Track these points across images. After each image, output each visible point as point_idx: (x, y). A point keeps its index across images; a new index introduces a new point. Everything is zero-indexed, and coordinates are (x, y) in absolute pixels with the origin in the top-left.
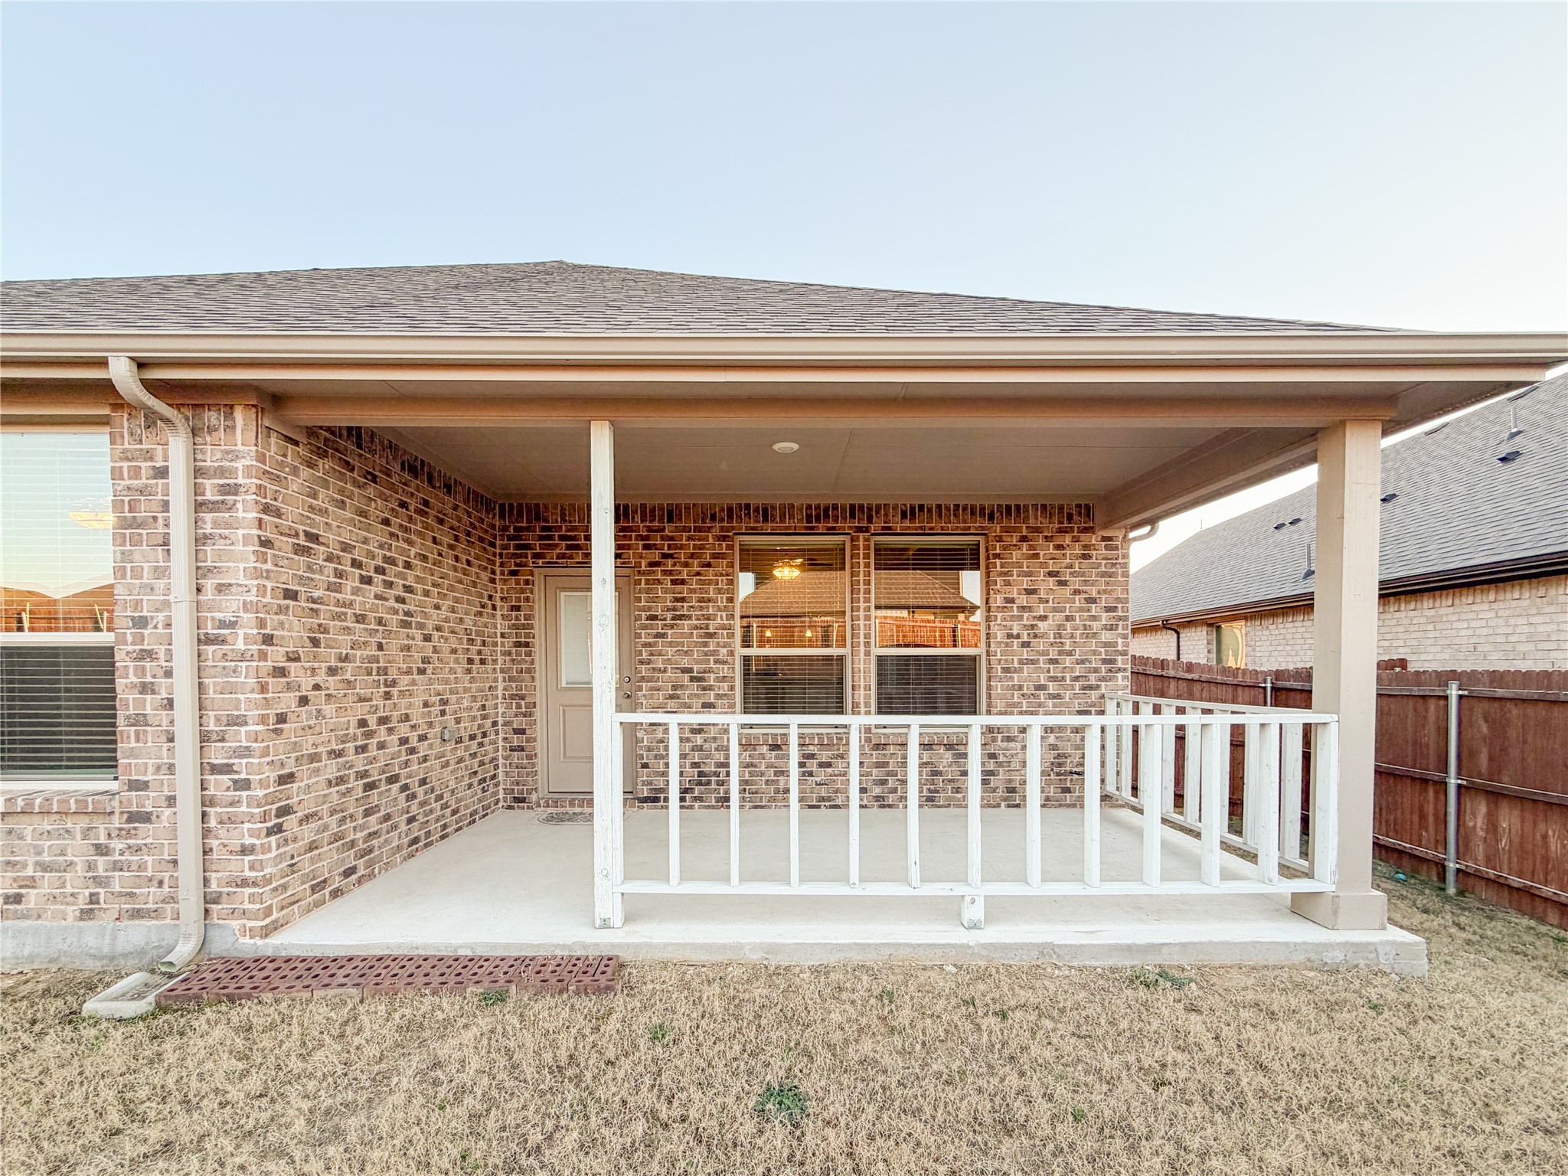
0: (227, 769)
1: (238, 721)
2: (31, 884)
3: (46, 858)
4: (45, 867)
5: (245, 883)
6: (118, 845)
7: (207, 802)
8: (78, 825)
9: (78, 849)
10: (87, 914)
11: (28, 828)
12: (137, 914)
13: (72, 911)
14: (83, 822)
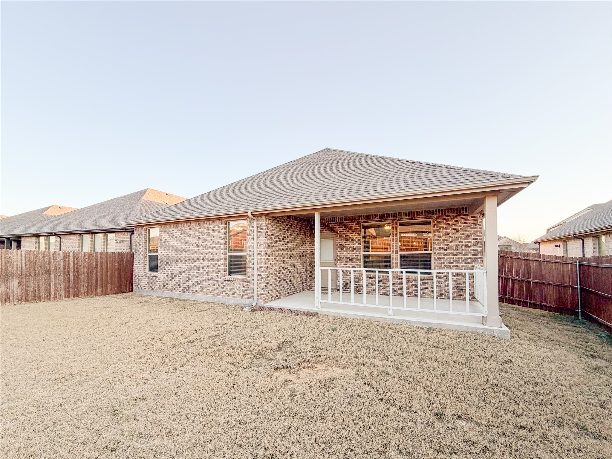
0: (260, 275)
1: (262, 267)
2: (235, 292)
3: (237, 288)
4: (237, 290)
5: (262, 294)
6: (246, 287)
7: (258, 280)
8: (241, 283)
9: (241, 287)
10: (242, 297)
11: (235, 283)
12: (248, 298)
13: (240, 297)
14: (242, 283)
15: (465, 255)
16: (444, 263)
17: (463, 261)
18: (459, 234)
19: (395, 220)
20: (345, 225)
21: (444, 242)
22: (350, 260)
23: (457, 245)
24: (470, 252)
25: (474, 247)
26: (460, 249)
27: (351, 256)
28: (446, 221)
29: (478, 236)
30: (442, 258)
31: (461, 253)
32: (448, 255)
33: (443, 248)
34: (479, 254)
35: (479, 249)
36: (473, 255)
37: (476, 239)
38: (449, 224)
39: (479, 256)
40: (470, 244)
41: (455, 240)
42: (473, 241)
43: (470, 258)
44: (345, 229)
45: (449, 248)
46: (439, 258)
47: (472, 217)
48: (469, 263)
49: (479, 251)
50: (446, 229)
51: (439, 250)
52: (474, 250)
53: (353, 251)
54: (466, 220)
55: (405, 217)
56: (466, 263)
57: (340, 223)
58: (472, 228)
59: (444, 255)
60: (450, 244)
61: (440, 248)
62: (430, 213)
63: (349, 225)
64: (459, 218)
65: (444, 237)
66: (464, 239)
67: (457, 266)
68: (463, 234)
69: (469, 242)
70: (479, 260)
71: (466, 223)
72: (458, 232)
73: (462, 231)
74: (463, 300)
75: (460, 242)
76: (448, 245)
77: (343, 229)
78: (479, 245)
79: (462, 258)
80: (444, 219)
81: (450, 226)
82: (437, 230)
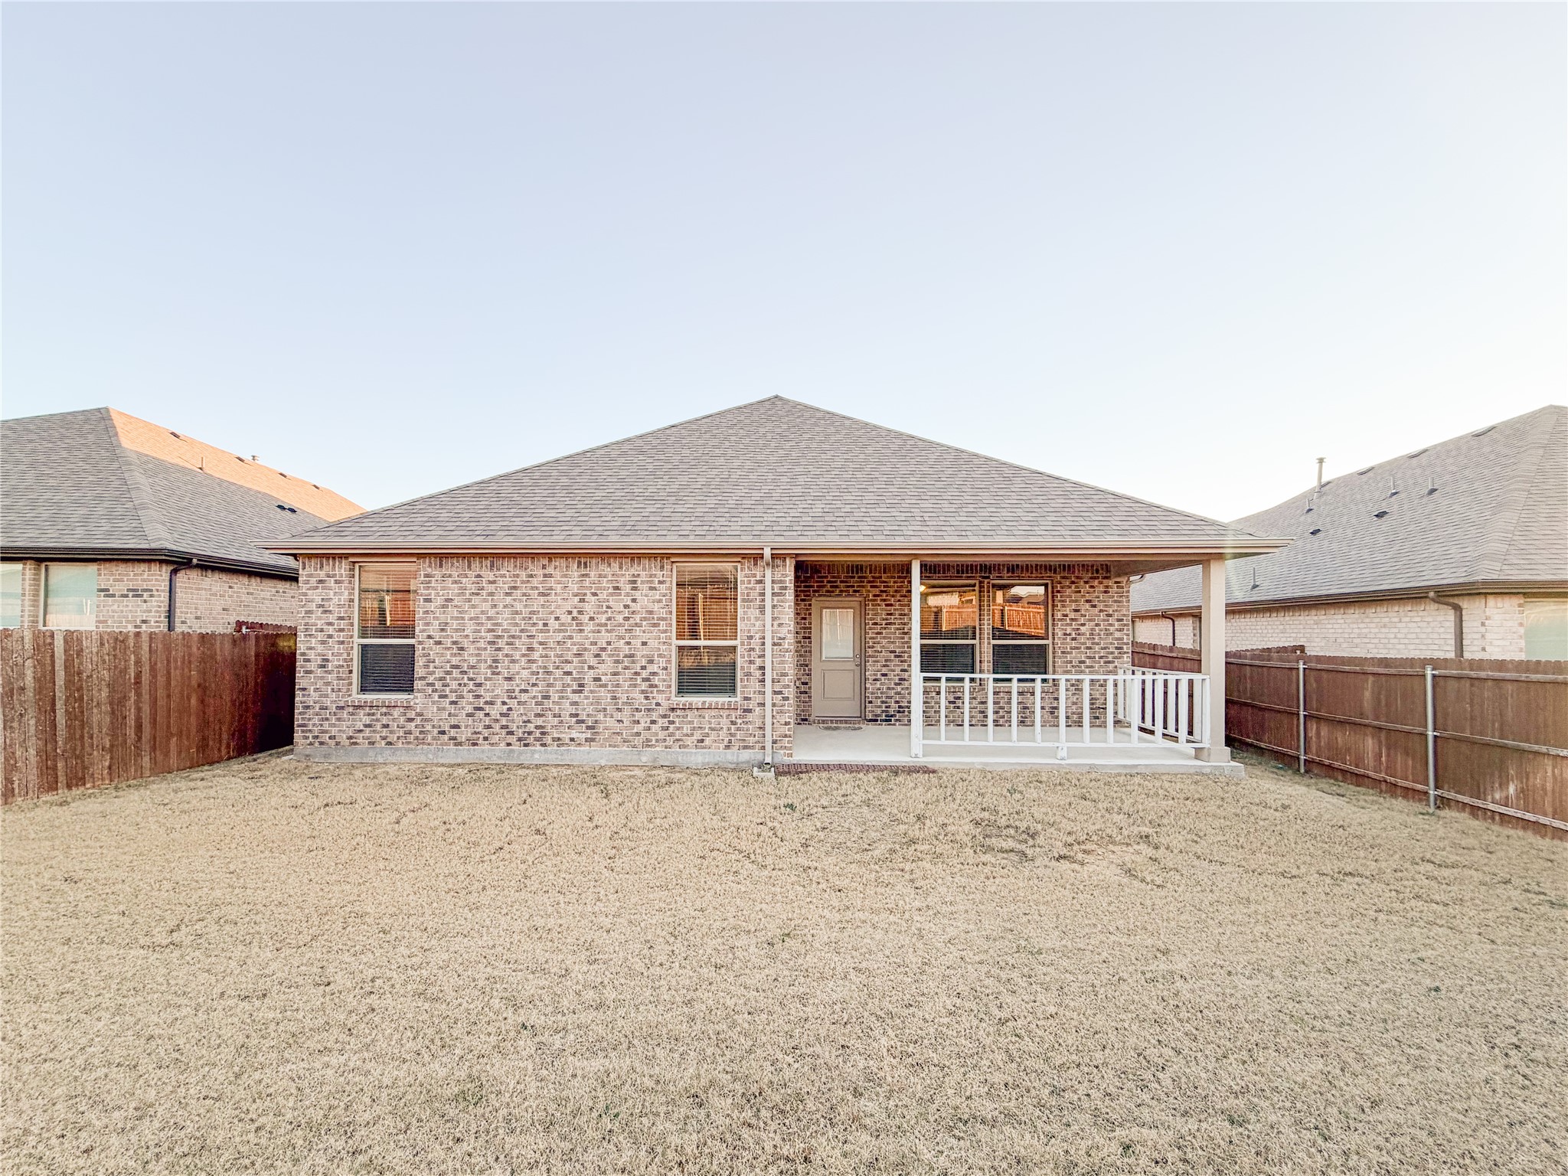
0: (780, 693)
1: (785, 675)
2: (707, 735)
3: (713, 726)
4: (712, 729)
5: (786, 736)
6: (739, 721)
7: (774, 705)
8: (725, 713)
9: (725, 723)
10: (727, 747)
11: (707, 714)
12: (745, 747)
13: (722, 746)
14: (727, 712)
15: (1105, 648)
16: (1071, 662)
17: (1101, 657)
18: (1096, 610)
19: (988, 577)
20: (885, 582)
21: (1071, 625)
22: (896, 656)
23: (1092, 630)
24: (1111, 643)
25: (1117, 635)
26: (1097, 637)
27: (899, 647)
28: (1077, 587)
29: (1124, 615)
30: (1068, 653)
31: (1098, 644)
32: (1077, 648)
33: (1070, 634)
34: (1125, 647)
35: (1125, 637)
36: (1117, 648)
37: (1122, 620)
38: (1080, 592)
39: (1125, 650)
40: (1111, 628)
41: (1090, 620)
42: (1116, 623)
43: (1112, 653)
44: (885, 592)
45: (1079, 634)
46: (1063, 653)
47: (1116, 582)
48: (1109, 662)
49: (1125, 641)
50: (1076, 601)
51: (1064, 639)
52: (1117, 639)
53: (903, 638)
54: (1107, 587)
55: (1005, 574)
56: (1105, 662)
57: (873, 577)
58: (1116, 601)
59: (1071, 648)
60: (1081, 628)
61: (1065, 634)
62: (1050, 570)
63: (895, 582)
64: (1096, 583)
65: (1072, 615)
66: (1104, 620)
67: (1092, 667)
68: (1101, 611)
69: (1111, 625)
70: (1125, 656)
71: (1106, 592)
72: (1094, 606)
73: (1101, 606)
74: (1100, 726)
75: (1097, 625)
76: (1078, 629)
77: (882, 591)
78: (1125, 632)
79: (1099, 652)
80: (1073, 582)
81: (1083, 596)
82: (1060, 601)
